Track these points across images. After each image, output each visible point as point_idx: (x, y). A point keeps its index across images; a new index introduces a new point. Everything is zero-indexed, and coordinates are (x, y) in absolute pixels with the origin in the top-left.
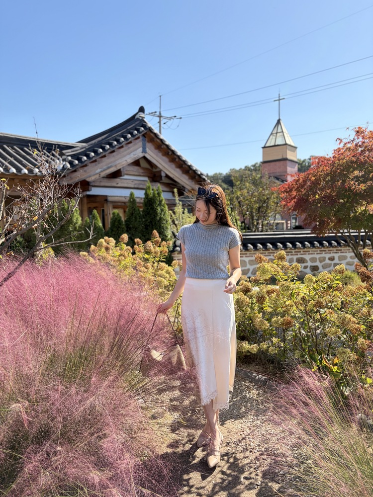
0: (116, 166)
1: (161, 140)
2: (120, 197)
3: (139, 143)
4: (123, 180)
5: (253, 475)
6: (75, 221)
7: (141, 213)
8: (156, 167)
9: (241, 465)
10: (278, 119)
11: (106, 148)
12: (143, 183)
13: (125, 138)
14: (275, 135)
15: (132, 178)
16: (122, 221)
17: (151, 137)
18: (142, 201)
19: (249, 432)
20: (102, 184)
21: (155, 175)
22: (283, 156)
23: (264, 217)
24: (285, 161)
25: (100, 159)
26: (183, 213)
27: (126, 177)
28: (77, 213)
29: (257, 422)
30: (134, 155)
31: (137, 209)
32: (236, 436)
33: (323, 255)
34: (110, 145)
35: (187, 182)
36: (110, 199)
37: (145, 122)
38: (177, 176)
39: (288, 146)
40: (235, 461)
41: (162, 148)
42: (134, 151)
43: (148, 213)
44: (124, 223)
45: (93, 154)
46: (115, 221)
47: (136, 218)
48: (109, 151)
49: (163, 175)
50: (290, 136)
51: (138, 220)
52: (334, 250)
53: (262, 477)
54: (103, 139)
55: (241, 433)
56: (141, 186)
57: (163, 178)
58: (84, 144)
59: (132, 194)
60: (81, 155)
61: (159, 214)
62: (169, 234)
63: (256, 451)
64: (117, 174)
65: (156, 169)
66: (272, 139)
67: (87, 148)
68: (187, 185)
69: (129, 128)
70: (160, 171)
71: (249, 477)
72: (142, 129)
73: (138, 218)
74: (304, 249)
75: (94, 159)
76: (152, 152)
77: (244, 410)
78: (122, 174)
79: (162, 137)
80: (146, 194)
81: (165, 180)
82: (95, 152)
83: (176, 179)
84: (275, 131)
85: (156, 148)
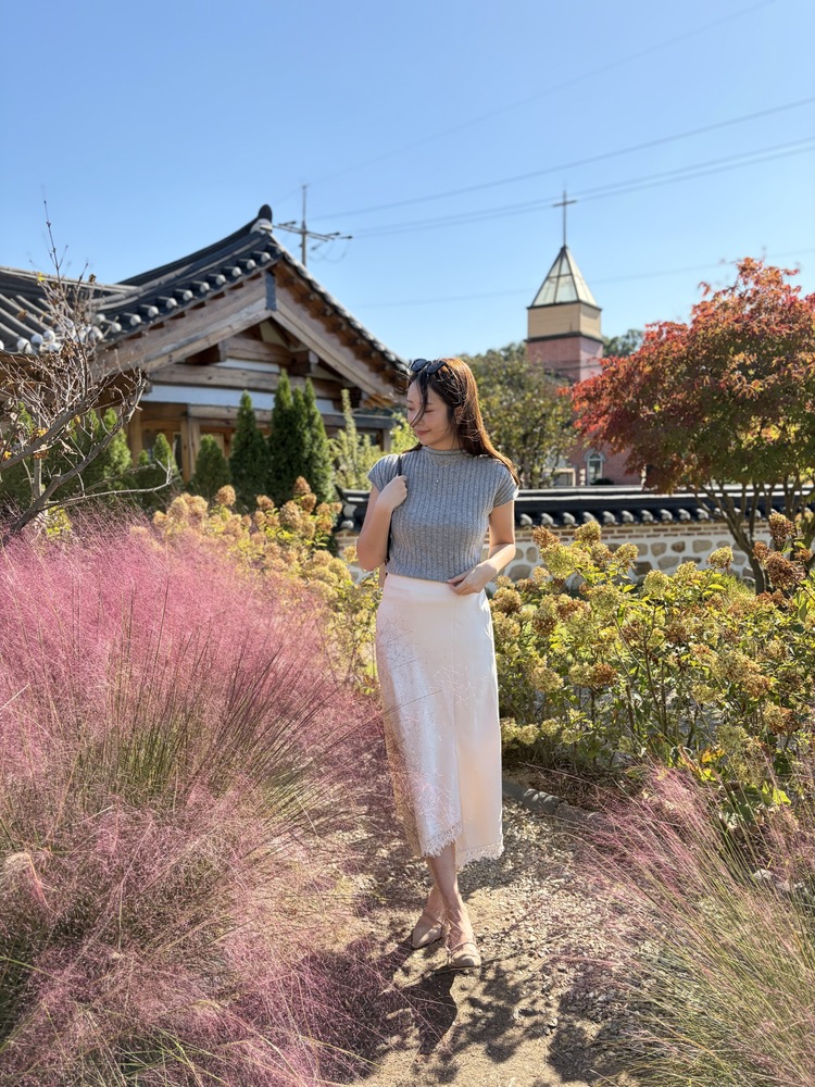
0: (206, 337)
1: (309, 282)
2: (216, 407)
3: (260, 288)
4: (222, 370)
5: (539, 1006)
6: (116, 458)
7: (267, 443)
8: (298, 342)
9: (511, 983)
10: (561, 245)
11: (185, 298)
12: (267, 377)
13: (228, 274)
14: (555, 280)
15: (244, 365)
16: (224, 461)
17: (287, 276)
18: (269, 417)
19: (524, 913)
20: (176, 378)
21: (294, 360)
22: (571, 327)
23: (535, 455)
24: (576, 339)
25: (170, 323)
26: (361, 444)
27: (229, 363)
28: (120, 441)
29: (541, 891)
30: (248, 314)
31: (256, 433)
32: (496, 922)
33: (661, 539)
34: (195, 289)
35: (367, 379)
36: (193, 411)
37: (274, 242)
38: (344, 362)
39: (583, 307)
40: (497, 977)
41: (310, 301)
42: (247, 305)
43: (283, 444)
44: (228, 464)
45: (155, 310)
46: (206, 460)
47: (254, 452)
48: (192, 304)
49: (313, 360)
50: (587, 283)
51: (259, 457)
52: (683, 529)
53: (559, 1010)
54: (177, 277)
55: (509, 916)
56: (263, 385)
57: (313, 368)
58: (132, 288)
59: (245, 400)
60: (128, 312)
61: (308, 446)
62: (329, 489)
63: (542, 954)
64: (208, 357)
65: (296, 347)
66: (548, 288)
67: (141, 295)
68: (366, 383)
69: (236, 253)
70: (307, 352)
71: (530, 1009)
72: (267, 255)
73: (260, 453)
74: (620, 525)
75: (158, 321)
76: (288, 307)
77: (511, 867)
78: (222, 357)
79: (310, 275)
80: (279, 401)
81: (316, 372)
82: (160, 305)
83: (341, 371)
84: (555, 273)
85: (296, 301)
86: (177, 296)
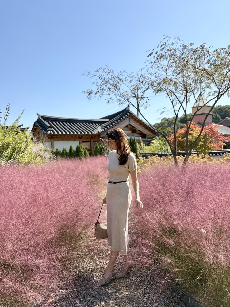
1: (136, 117)
3: (128, 119)
8: (134, 127)
12: (129, 134)
13: (122, 118)
14: (199, 101)
21: (134, 130)
22: (203, 112)
24: (204, 115)
30: (126, 124)
37: (130, 111)
41: (136, 120)
48: (117, 123)
68: (147, 133)
69: (124, 114)
70: (136, 129)
72: (129, 114)
81: (138, 132)
82: (112, 124)
83: (142, 131)
84: (198, 99)
85: (134, 120)
86: (115, 123)
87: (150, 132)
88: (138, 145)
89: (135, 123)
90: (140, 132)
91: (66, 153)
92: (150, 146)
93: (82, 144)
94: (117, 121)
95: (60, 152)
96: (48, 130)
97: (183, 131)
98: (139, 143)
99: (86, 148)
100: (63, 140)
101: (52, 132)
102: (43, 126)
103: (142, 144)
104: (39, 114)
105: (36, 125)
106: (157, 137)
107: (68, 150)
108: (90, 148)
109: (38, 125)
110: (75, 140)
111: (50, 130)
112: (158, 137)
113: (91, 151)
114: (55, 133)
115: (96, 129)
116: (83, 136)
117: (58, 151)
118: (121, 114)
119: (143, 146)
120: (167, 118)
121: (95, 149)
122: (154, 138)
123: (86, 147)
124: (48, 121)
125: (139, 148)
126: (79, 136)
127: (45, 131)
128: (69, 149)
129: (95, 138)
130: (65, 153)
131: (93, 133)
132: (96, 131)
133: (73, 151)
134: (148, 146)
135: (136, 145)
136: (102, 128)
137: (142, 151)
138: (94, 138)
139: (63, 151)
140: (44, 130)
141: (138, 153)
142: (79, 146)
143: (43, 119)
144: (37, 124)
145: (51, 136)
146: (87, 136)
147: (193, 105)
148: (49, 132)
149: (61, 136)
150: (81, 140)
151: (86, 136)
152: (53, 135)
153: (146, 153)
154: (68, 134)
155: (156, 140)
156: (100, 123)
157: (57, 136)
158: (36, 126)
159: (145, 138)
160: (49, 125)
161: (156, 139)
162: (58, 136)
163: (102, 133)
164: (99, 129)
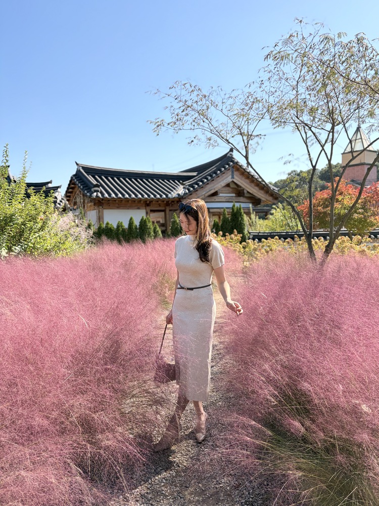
0: (214, 189)
1: (244, 169)
2: (217, 209)
3: (230, 173)
4: (219, 197)
8: (241, 187)
12: (232, 198)
13: (220, 170)
14: (354, 141)
15: (225, 195)
17: (237, 167)
21: (239, 192)
22: (361, 161)
24: (363, 166)
25: (206, 186)
27: (221, 195)
30: (226, 180)
35: (263, 196)
36: (211, 211)
37: (234, 158)
38: (255, 191)
41: (244, 175)
42: (226, 178)
47: (226, 222)
48: (211, 180)
49: (245, 192)
56: (230, 200)
60: (194, 184)
64: (215, 194)
69: (223, 163)
70: (244, 189)
72: (232, 163)
75: (202, 186)
76: (238, 177)
78: (219, 193)
81: (246, 195)
82: (202, 181)
83: (254, 194)
84: (354, 138)
85: (240, 175)
86: (207, 179)
87: (268, 196)
88: (246, 218)
89: (241, 179)
90: (251, 196)
91: (124, 230)
92: (267, 219)
93: (151, 214)
94: (211, 176)
95: (112, 228)
96: (93, 190)
97: (325, 195)
98: (248, 214)
99: (158, 222)
100: (118, 208)
101: (100, 195)
102: (84, 184)
103: (253, 216)
104: (78, 163)
105: (73, 182)
106: (280, 205)
107: (126, 225)
108: (164, 222)
109: (77, 183)
110: (139, 208)
111: (97, 191)
112: (281, 203)
113: (166, 227)
114: (105, 196)
115: (174, 189)
116: (152, 201)
117: (109, 226)
118: (217, 164)
119: (254, 219)
120: (299, 171)
121: (172, 224)
122: (274, 206)
123: (158, 220)
124: (93, 174)
125: (248, 223)
126: (146, 201)
127: (88, 192)
128: (128, 223)
129: (173, 205)
130: (121, 230)
131: (170, 195)
132: (174, 193)
133: (134, 228)
134: (263, 219)
135: (242, 218)
136: (184, 188)
137: (253, 228)
138: (171, 205)
139: (118, 227)
140: (86, 190)
141: (246, 232)
142: (145, 218)
143: (86, 172)
144: (75, 180)
145: (99, 201)
146: (160, 202)
147: (345, 148)
148: (95, 194)
149: (115, 201)
150: (149, 209)
151: (158, 201)
152: (102, 200)
153: (260, 233)
154: (127, 198)
155: (278, 210)
156: (181, 179)
157: (109, 200)
158: (74, 184)
159: (259, 206)
160: (95, 182)
161: (278, 208)
162: (111, 201)
163: (184, 197)
164: (180, 190)
